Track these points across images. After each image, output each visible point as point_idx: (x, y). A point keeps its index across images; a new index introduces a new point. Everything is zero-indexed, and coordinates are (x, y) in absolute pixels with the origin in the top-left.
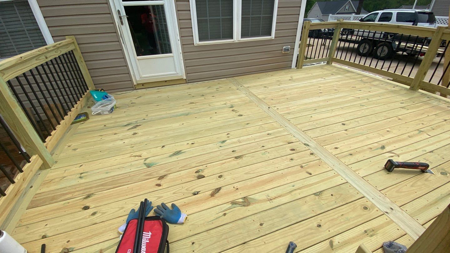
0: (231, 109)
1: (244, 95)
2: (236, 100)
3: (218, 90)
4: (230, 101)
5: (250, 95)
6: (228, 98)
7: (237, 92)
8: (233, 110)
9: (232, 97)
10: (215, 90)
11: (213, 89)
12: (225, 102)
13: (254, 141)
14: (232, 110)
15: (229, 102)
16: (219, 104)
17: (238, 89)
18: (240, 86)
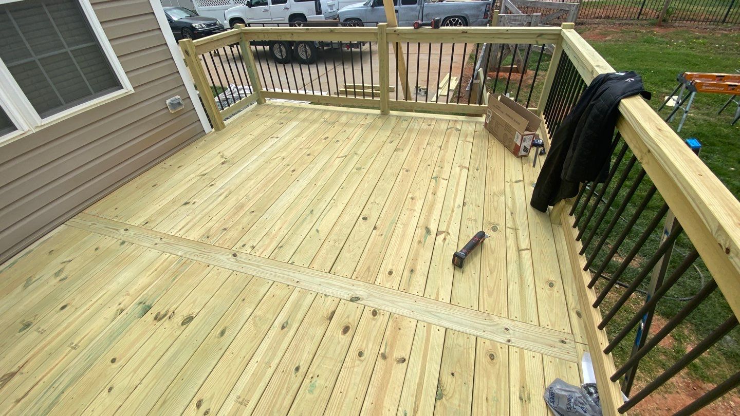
0: (150, 316)
1: (153, 253)
2: (143, 280)
3: (62, 276)
4: (128, 294)
5: (168, 244)
6: (113, 287)
7: (129, 251)
8: (158, 318)
9: (124, 277)
10: (54, 281)
11: (46, 283)
12: (115, 308)
13: (270, 371)
14: (156, 318)
15: (128, 298)
16: (99, 322)
17: (123, 243)
18: (122, 231)
